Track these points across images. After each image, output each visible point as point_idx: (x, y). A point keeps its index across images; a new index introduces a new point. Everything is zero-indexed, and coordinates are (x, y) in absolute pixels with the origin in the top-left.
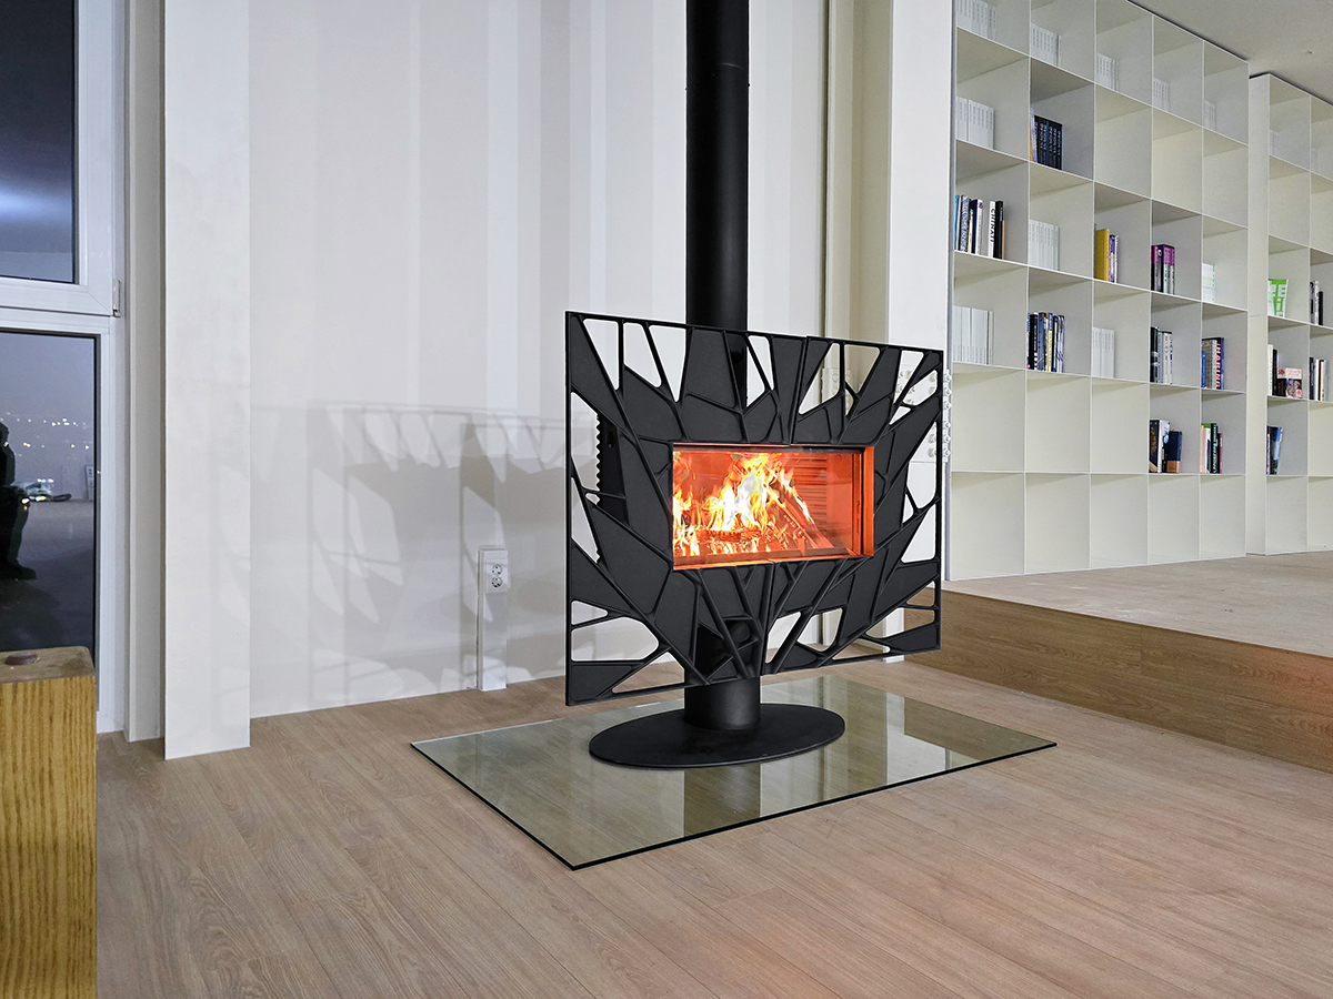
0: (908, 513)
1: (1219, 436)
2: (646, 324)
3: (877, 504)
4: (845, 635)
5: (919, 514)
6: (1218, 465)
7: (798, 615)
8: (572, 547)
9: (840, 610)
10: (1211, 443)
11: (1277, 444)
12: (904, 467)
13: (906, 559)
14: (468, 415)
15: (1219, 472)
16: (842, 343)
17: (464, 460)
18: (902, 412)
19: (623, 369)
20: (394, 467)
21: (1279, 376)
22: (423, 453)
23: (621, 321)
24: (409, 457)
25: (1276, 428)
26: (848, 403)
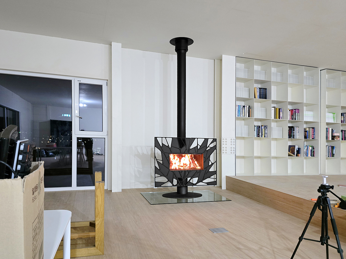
0: (210, 164)
1: (314, 149)
2: (166, 138)
3: (204, 162)
4: (198, 182)
5: (212, 164)
6: (314, 155)
7: (190, 178)
8: (155, 167)
9: (198, 178)
10: (311, 150)
11: (334, 150)
12: (209, 157)
13: (210, 170)
14: (152, 147)
15: (314, 156)
16: (197, 138)
17: (151, 153)
18: (209, 148)
19: (162, 144)
20: (141, 155)
21: (333, 135)
22: (145, 152)
23: (162, 138)
24: (143, 153)
25: (333, 147)
26: (199, 147)
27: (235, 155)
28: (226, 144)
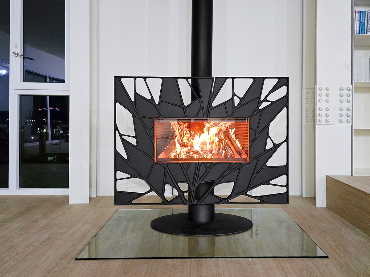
2: (145, 78)
4: (235, 193)
5: (276, 147)
8: (117, 154)
12: (267, 126)
16: (233, 78)
19: (136, 94)
23: (135, 78)
26: (237, 101)
27: (352, 126)
28: (327, 101)
